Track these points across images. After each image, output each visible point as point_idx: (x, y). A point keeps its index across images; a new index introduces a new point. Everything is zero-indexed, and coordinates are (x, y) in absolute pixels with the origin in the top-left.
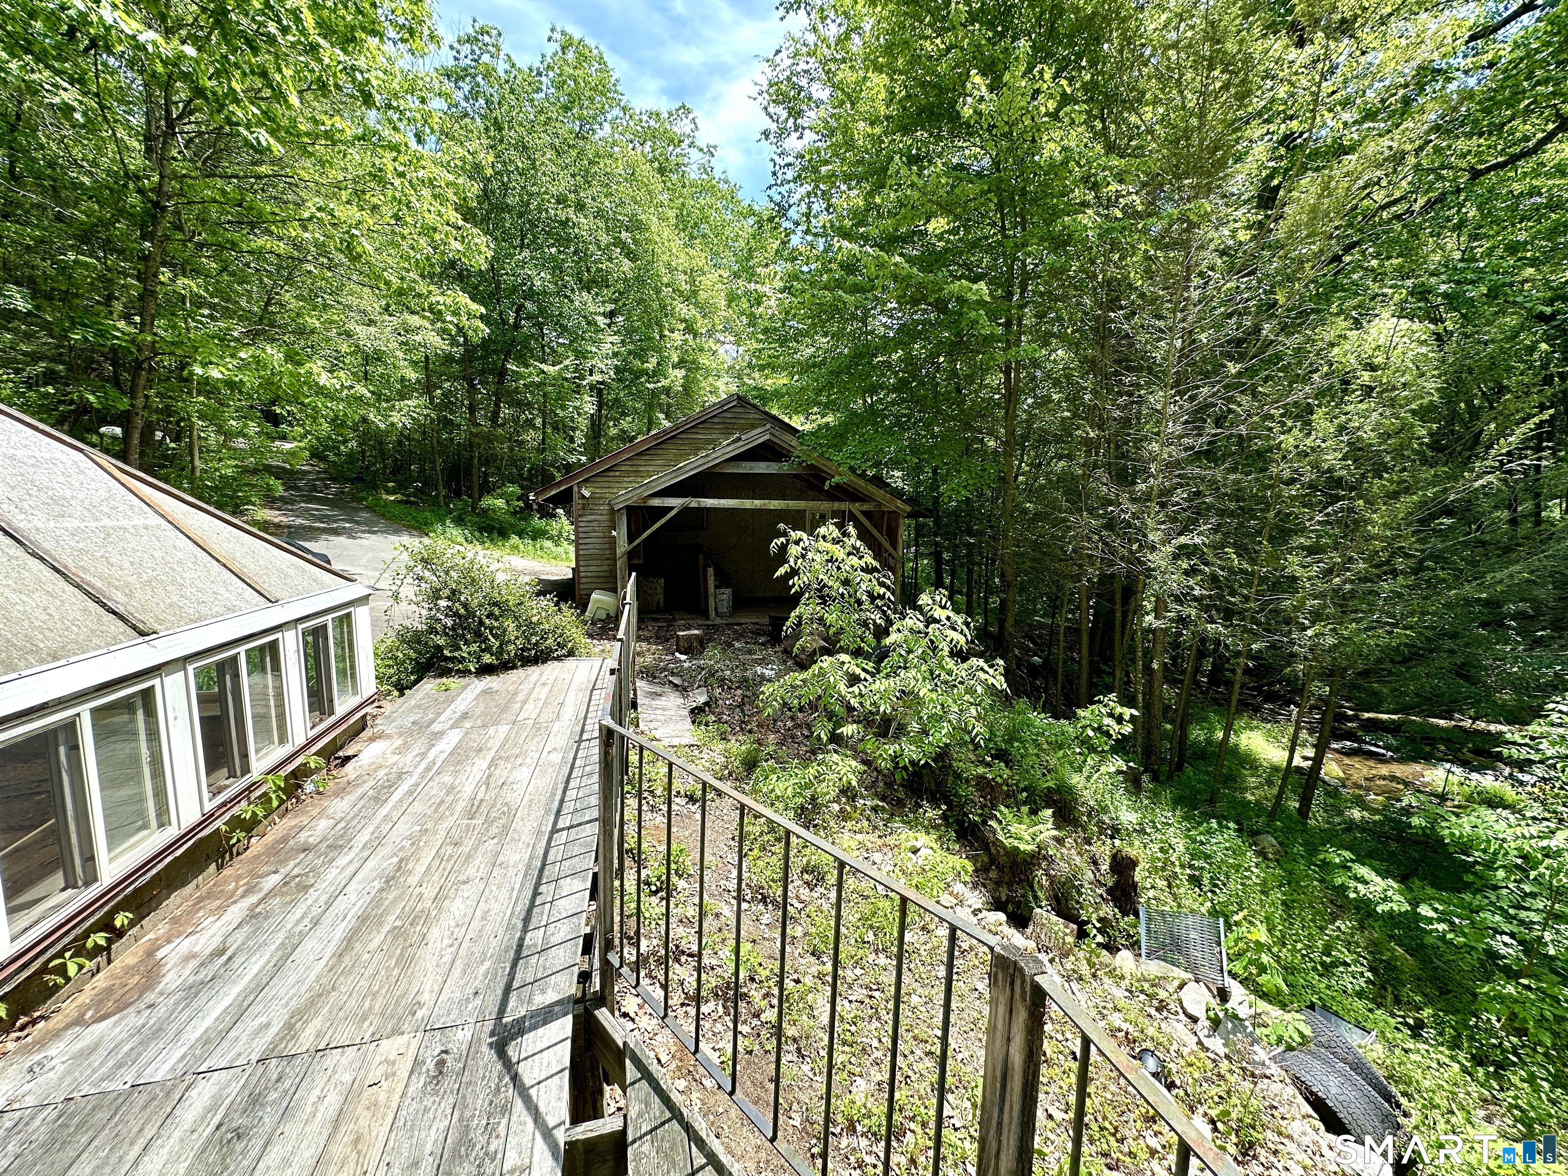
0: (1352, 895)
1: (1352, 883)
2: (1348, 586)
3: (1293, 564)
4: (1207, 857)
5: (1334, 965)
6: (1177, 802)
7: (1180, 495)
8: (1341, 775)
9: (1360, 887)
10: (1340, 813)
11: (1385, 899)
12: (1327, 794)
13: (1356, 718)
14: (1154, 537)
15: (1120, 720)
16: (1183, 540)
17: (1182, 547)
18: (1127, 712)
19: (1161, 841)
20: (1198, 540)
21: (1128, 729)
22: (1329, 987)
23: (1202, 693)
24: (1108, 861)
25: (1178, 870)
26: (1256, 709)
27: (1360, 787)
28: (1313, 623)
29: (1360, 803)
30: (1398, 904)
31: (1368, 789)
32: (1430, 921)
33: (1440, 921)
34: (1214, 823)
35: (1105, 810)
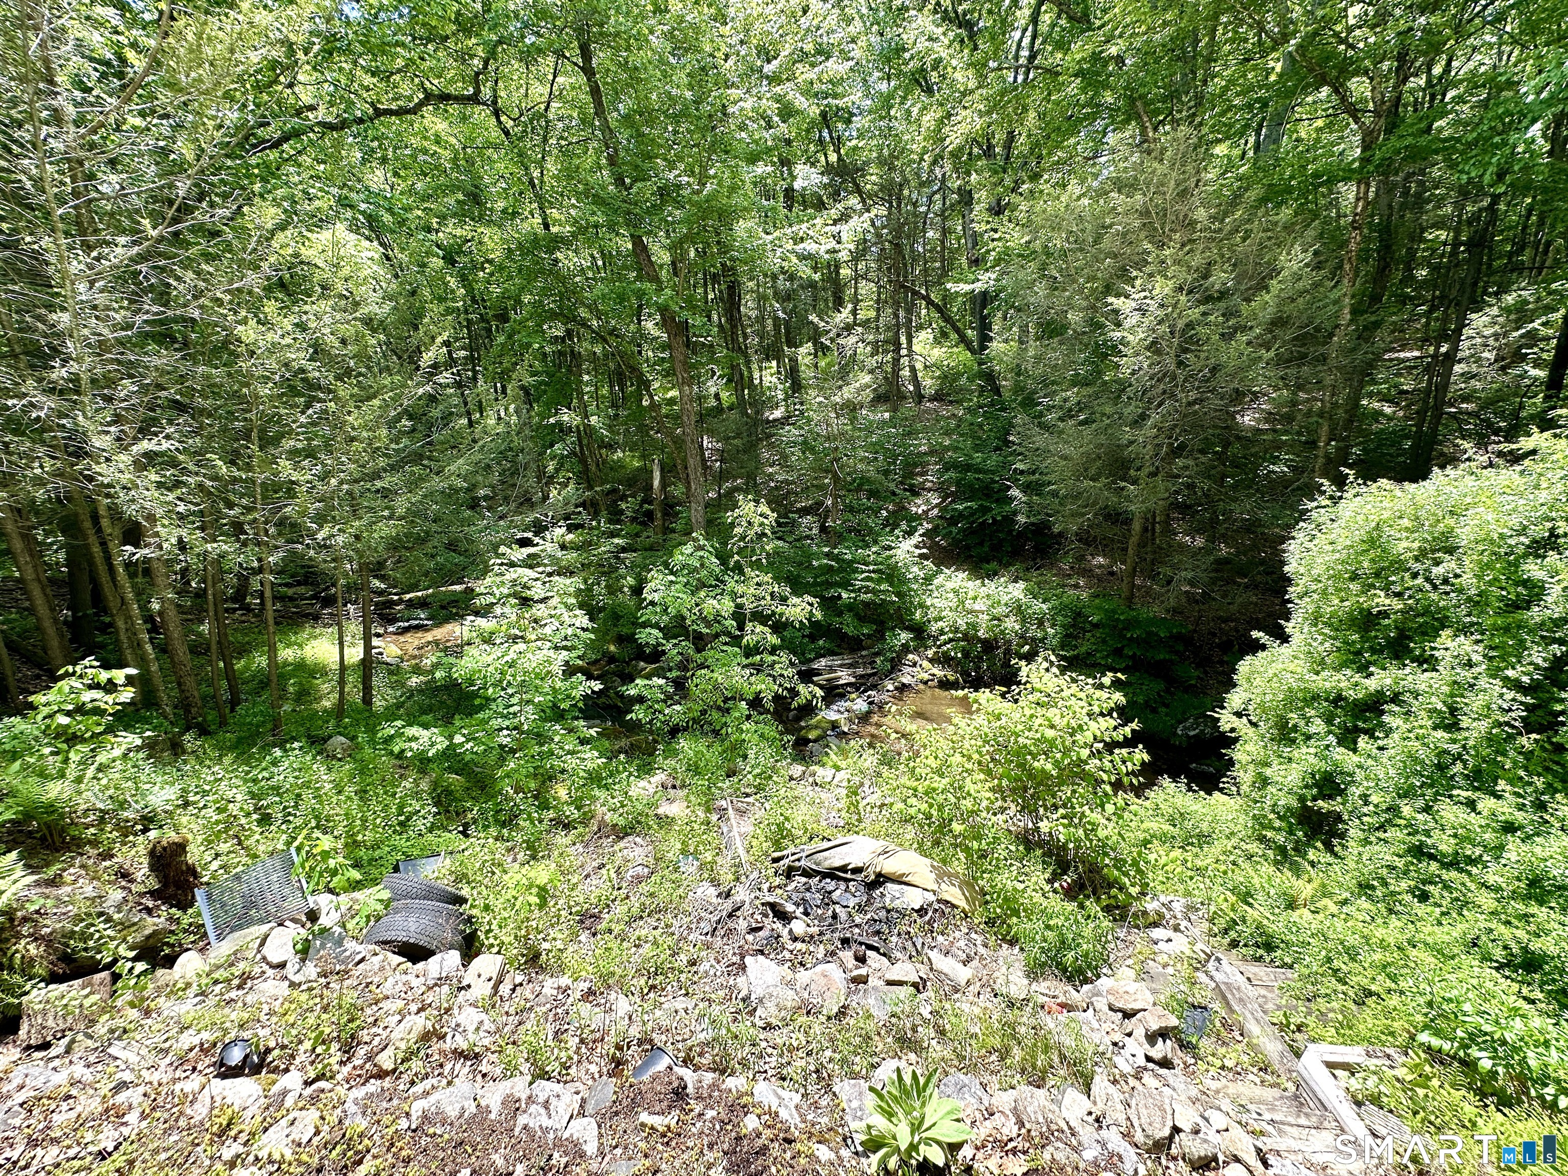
0: (409, 754)
1: (407, 745)
2: (345, 487)
3: (286, 469)
4: (276, 790)
5: (408, 819)
6: (223, 750)
7: (127, 387)
8: (399, 653)
9: (414, 745)
10: (403, 685)
11: (432, 745)
12: (391, 673)
13: (401, 601)
14: (99, 442)
15: (110, 687)
16: (145, 445)
17: (148, 455)
18: (119, 675)
19: (215, 802)
20: (165, 445)
21: (127, 695)
22: (408, 840)
23: (256, 616)
24: (145, 861)
25: (243, 821)
26: (316, 618)
27: (415, 657)
28: (321, 527)
29: (417, 670)
30: (442, 743)
31: (421, 656)
32: (461, 745)
33: (468, 741)
34: (278, 752)
35: (123, 805)
